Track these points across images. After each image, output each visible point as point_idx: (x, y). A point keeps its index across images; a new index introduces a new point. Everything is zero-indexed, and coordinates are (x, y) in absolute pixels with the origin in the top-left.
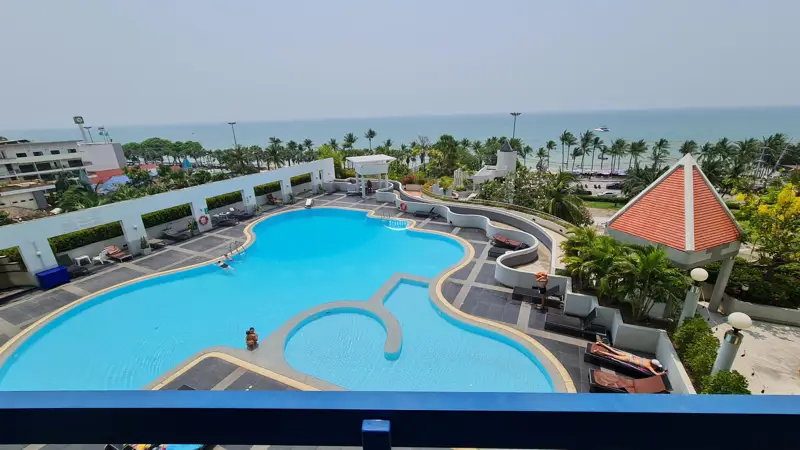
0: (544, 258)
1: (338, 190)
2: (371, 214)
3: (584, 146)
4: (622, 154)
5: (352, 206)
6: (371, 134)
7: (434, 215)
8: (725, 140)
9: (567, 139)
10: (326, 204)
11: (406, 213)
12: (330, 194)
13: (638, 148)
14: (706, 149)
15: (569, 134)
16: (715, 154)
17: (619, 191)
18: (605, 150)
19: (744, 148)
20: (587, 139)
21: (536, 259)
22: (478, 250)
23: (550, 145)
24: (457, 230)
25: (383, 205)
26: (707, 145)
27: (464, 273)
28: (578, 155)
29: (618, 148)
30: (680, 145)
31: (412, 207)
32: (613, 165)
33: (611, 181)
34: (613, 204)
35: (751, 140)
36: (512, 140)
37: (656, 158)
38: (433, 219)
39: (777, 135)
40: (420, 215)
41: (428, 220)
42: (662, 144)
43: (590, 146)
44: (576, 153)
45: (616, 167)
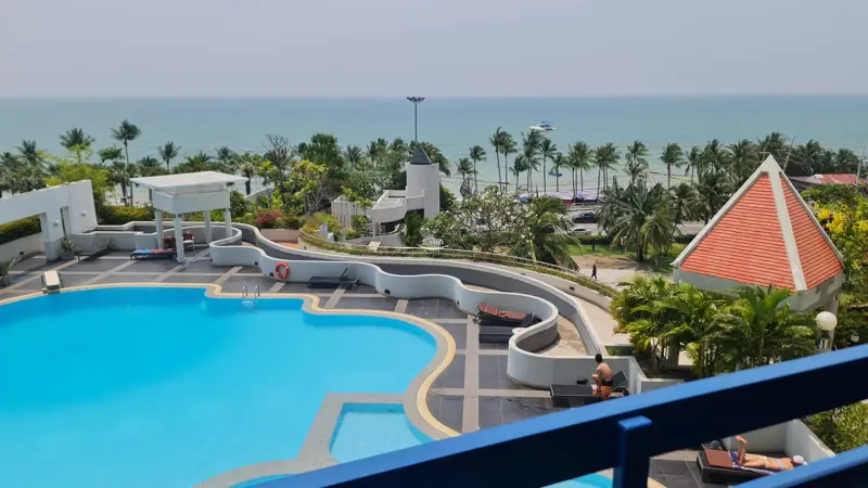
0: (567, 334)
1: (110, 249)
2: (215, 290)
3: (528, 154)
4: (585, 166)
5: (157, 280)
6: (129, 132)
7: (350, 282)
8: (715, 144)
9: (502, 142)
10: (93, 281)
11: (288, 283)
12: (93, 258)
13: (606, 156)
14: (693, 156)
15: (504, 134)
16: (706, 165)
17: (594, 226)
18: (559, 161)
19: (739, 154)
20: (533, 141)
21: (558, 338)
22: (460, 335)
23: (477, 153)
24: (402, 304)
25: (233, 272)
26: (694, 150)
27: (454, 375)
28: (522, 170)
29: (579, 157)
30: (661, 152)
31: (301, 271)
32: (575, 184)
33: (576, 212)
34: (590, 247)
35: (745, 143)
36: (413, 144)
37: (634, 171)
38: (349, 288)
39: (773, 134)
40: (320, 284)
41: (339, 293)
42: (637, 149)
43: (538, 154)
44: (520, 167)
45: (579, 187)
